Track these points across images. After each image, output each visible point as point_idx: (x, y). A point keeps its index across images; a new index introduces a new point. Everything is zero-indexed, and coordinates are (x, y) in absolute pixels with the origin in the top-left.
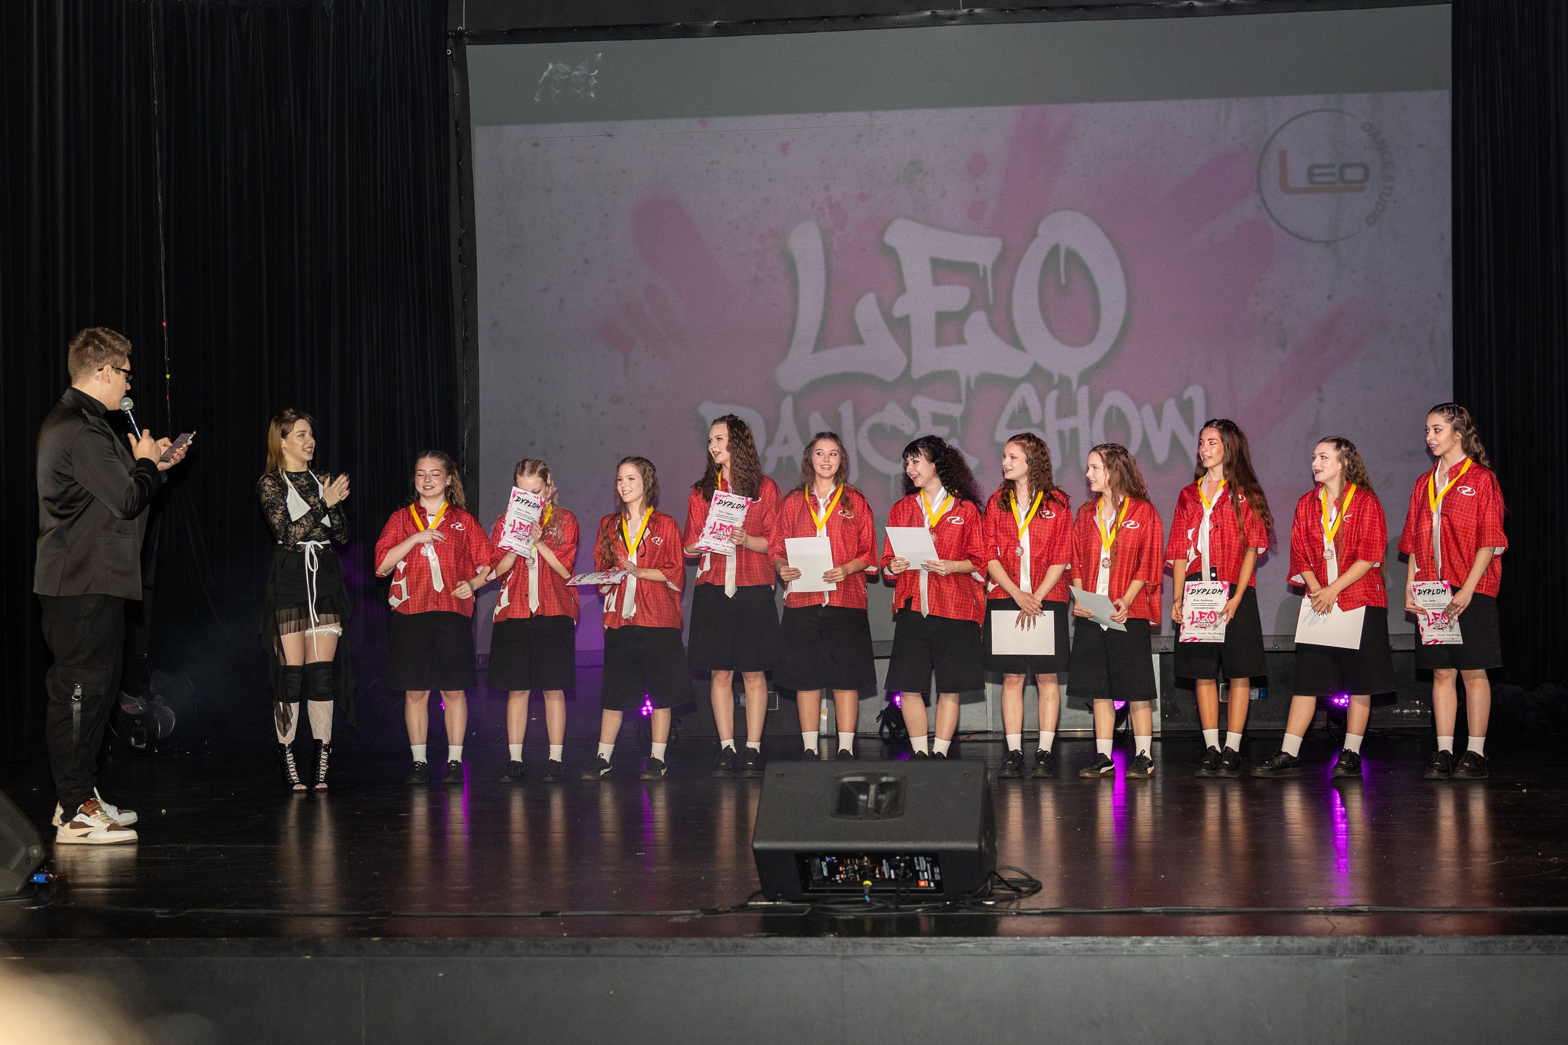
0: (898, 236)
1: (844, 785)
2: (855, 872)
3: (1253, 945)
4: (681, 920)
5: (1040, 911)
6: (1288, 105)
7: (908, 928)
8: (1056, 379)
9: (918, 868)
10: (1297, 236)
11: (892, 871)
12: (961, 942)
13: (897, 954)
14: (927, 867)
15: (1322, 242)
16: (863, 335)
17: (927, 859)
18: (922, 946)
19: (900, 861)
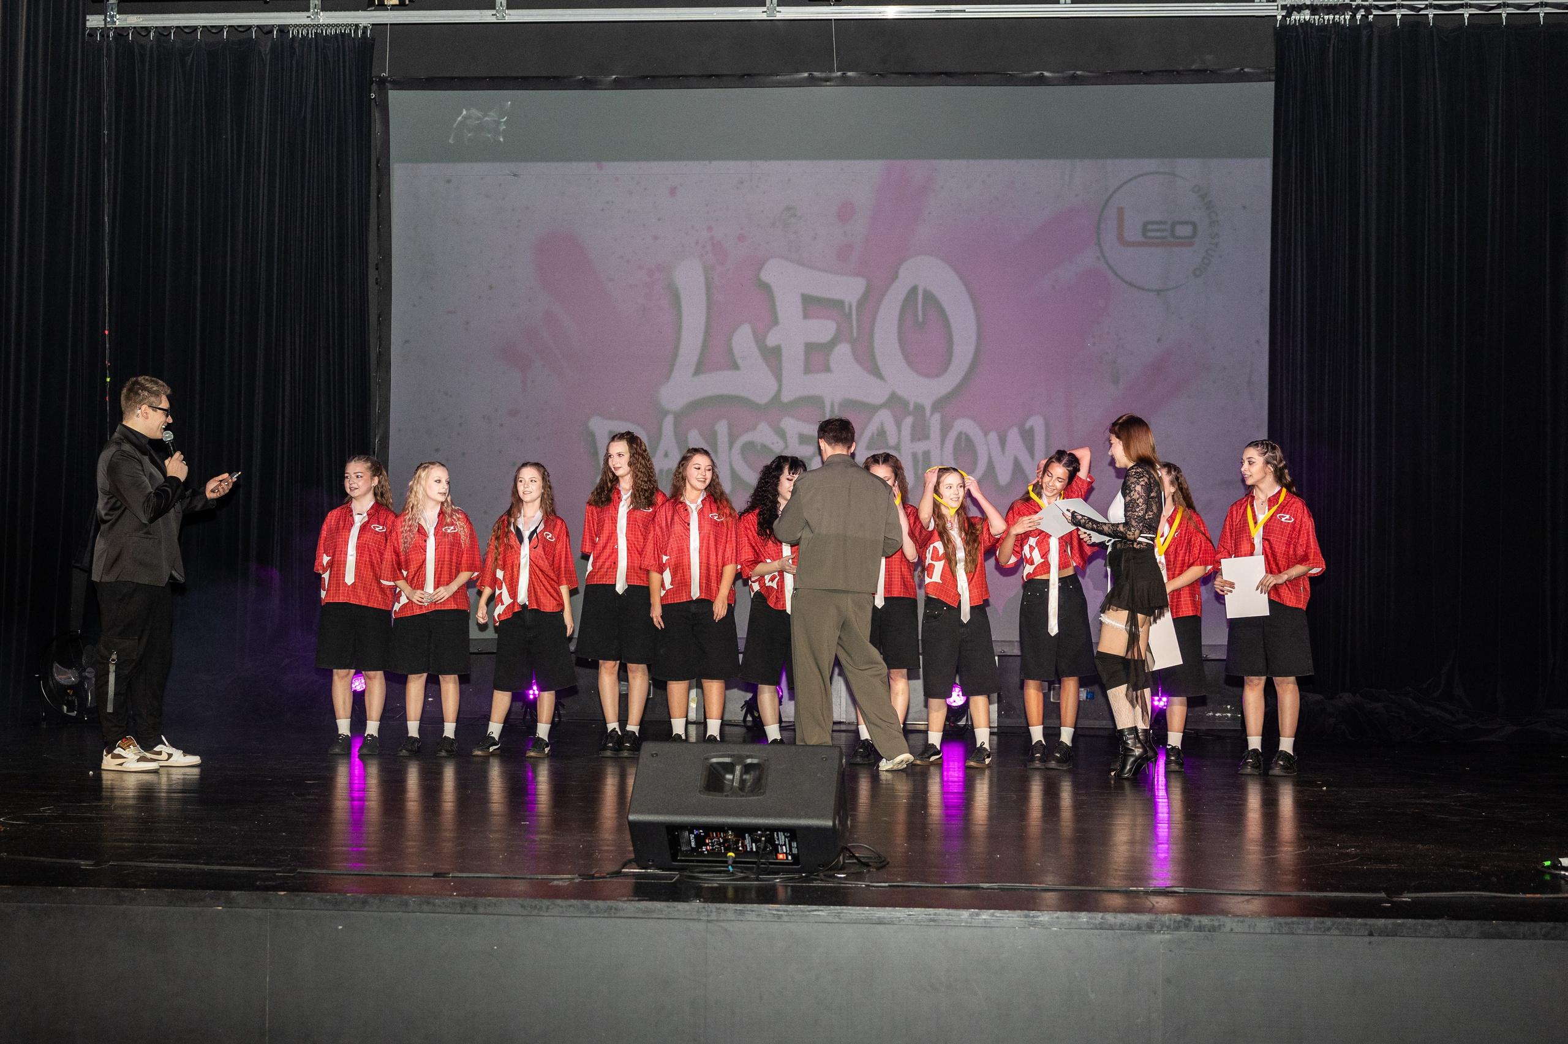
0: (773, 273)
1: (712, 765)
2: (720, 844)
3: (1080, 920)
4: (560, 883)
5: (887, 884)
6: (1127, 167)
7: (767, 896)
8: (911, 407)
9: (777, 842)
10: (1131, 284)
11: (754, 844)
12: (815, 910)
13: (756, 919)
14: (785, 842)
15: (1152, 291)
16: (739, 361)
17: (786, 833)
18: (780, 913)
19: (761, 836)
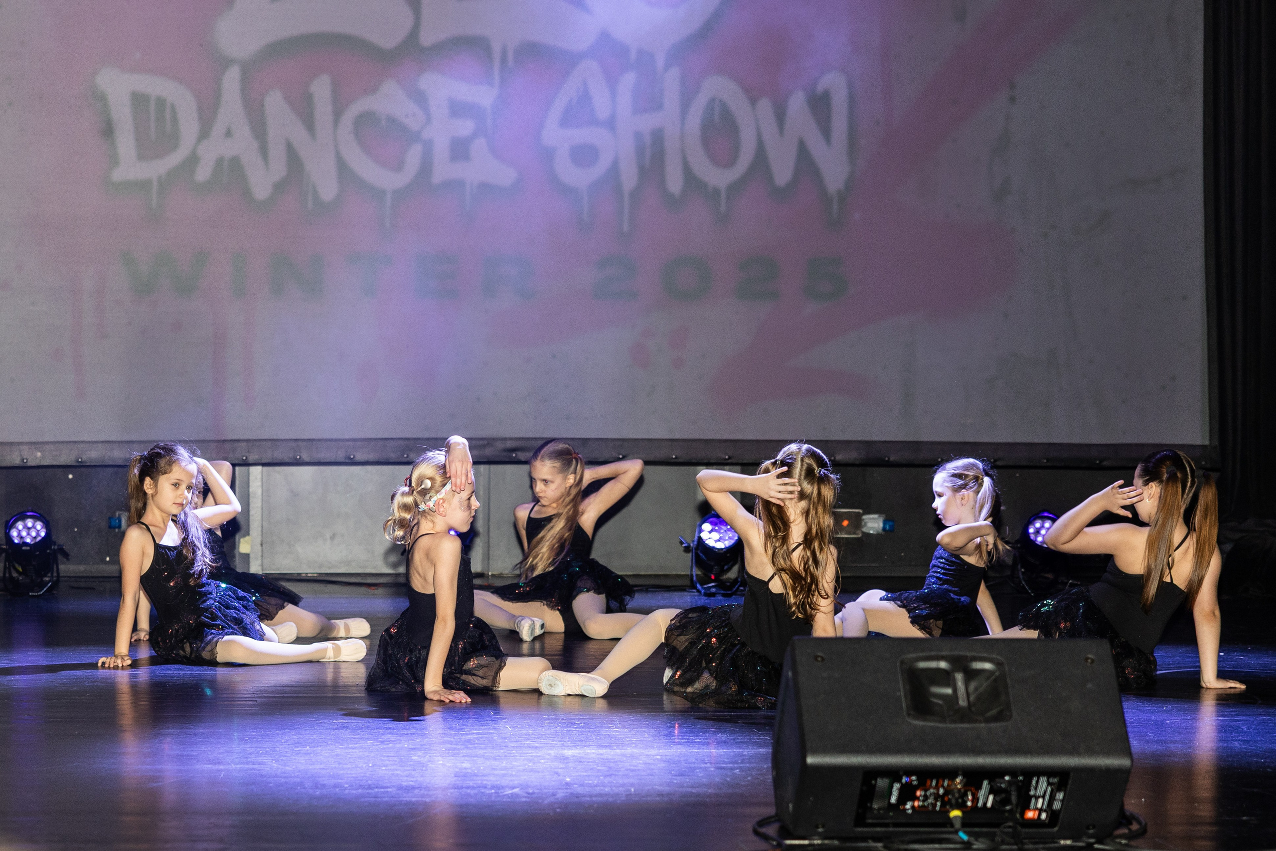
2: (937, 797)
11: (991, 798)
17: (1051, 780)
19: (1007, 783)
